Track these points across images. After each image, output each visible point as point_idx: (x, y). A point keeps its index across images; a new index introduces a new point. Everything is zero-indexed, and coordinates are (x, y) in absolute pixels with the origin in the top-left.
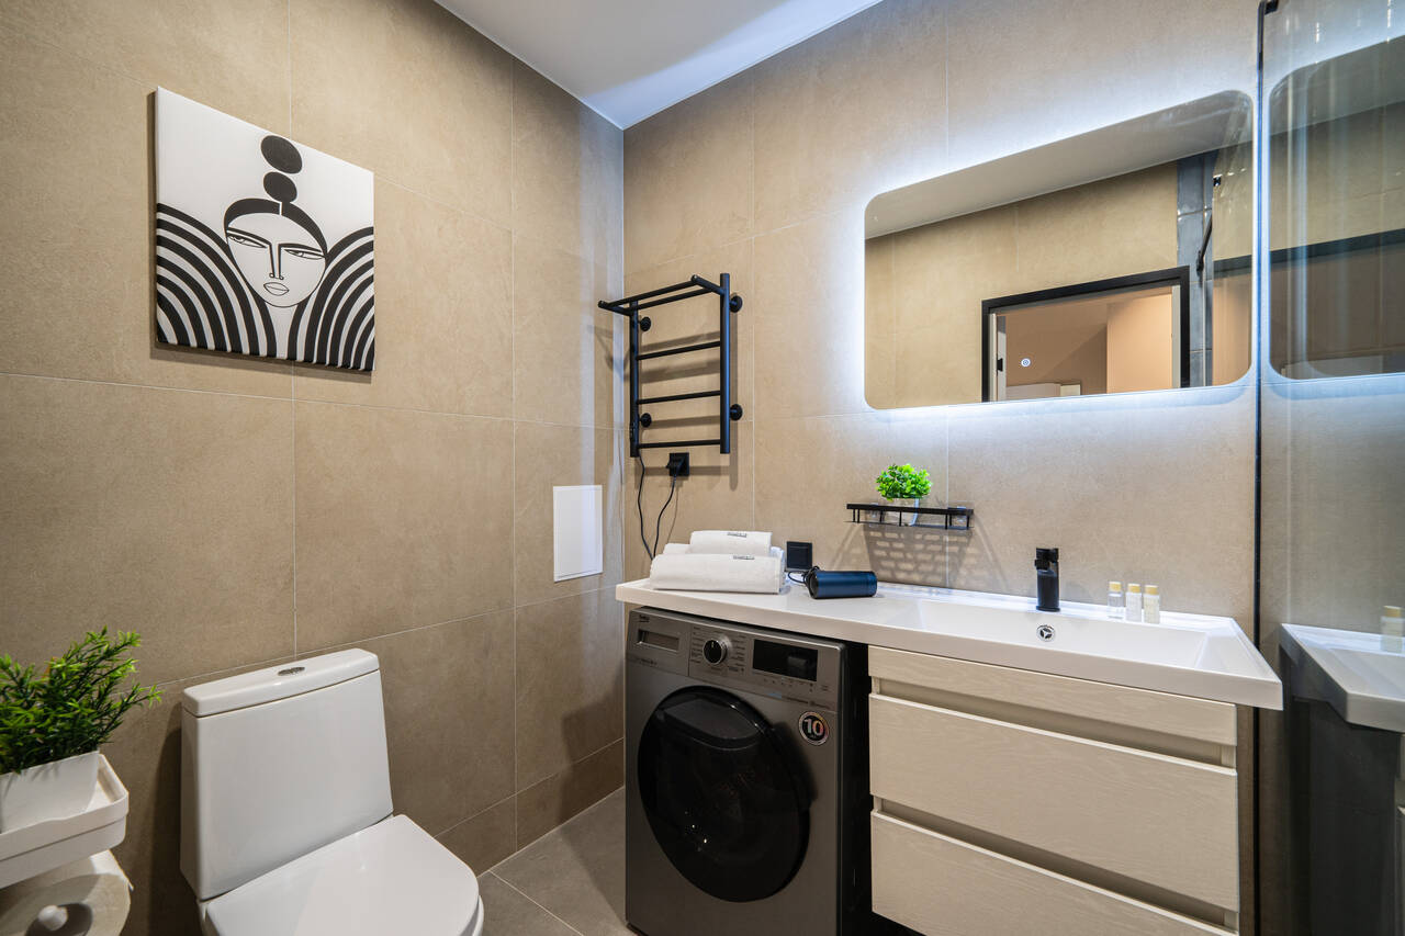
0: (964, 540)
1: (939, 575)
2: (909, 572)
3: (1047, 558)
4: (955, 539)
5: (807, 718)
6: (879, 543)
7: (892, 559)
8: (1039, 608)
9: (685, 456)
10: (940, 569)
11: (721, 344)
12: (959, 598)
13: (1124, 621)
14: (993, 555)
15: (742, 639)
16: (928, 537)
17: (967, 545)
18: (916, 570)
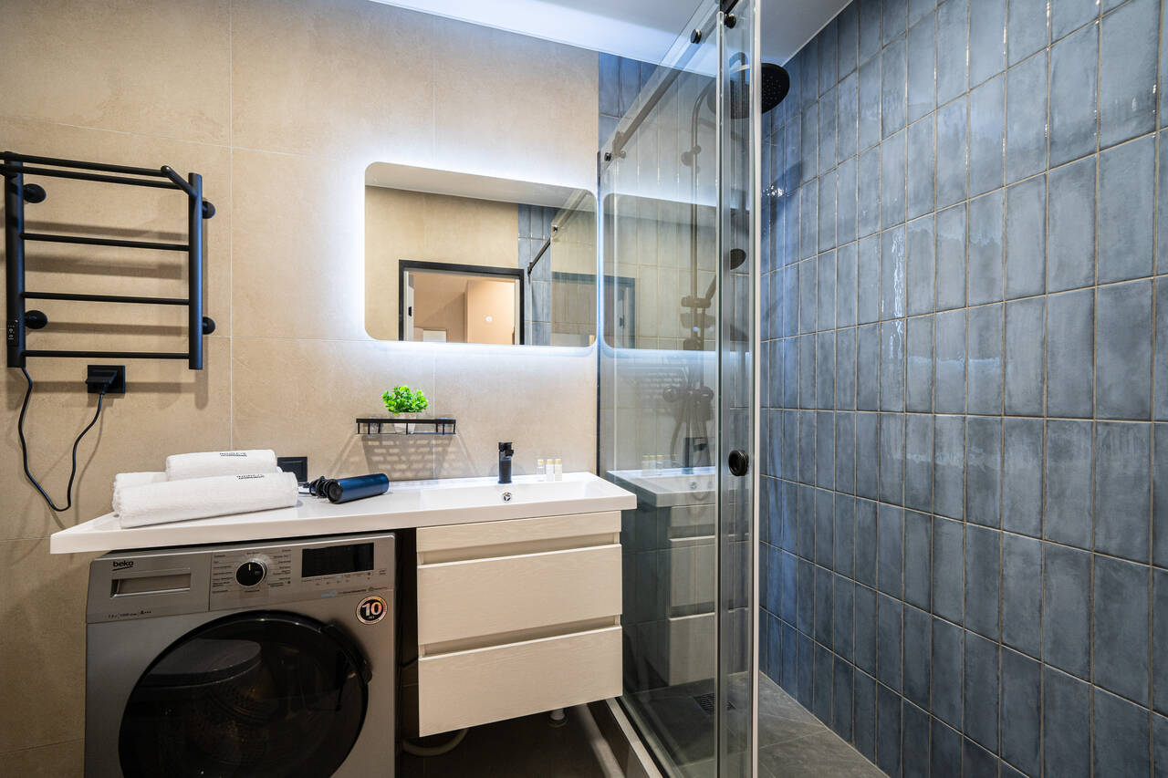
0: (447, 442)
1: (427, 470)
2: (403, 471)
3: (506, 449)
4: (440, 442)
5: (365, 604)
6: (377, 451)
7: (389, 463)
8: (500, 482)
9: (121, 369)
10: (429, 466)
11: (191, 249)
12: (443, 484)
13: (545, 482)
14: (467, 452)
15: (285, 553)
16: (419, 442)
17: (448, 445)
18: (409, 469)
